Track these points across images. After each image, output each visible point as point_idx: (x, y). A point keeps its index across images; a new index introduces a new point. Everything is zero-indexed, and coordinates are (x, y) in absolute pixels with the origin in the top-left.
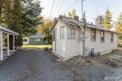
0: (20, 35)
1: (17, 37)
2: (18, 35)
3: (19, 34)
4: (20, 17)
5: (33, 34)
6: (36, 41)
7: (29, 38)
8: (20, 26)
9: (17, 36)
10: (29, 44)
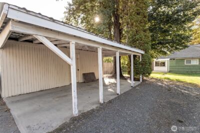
0: (146, 52)
1: (141, 57)
2: (142, 54)
3: (143, 52)
4: (145, 17)
5: (176, 49)
6: (185, 64)
7: (169, 59)
8: (145, 36)
9: (140, 55)
10: (170, 72)
